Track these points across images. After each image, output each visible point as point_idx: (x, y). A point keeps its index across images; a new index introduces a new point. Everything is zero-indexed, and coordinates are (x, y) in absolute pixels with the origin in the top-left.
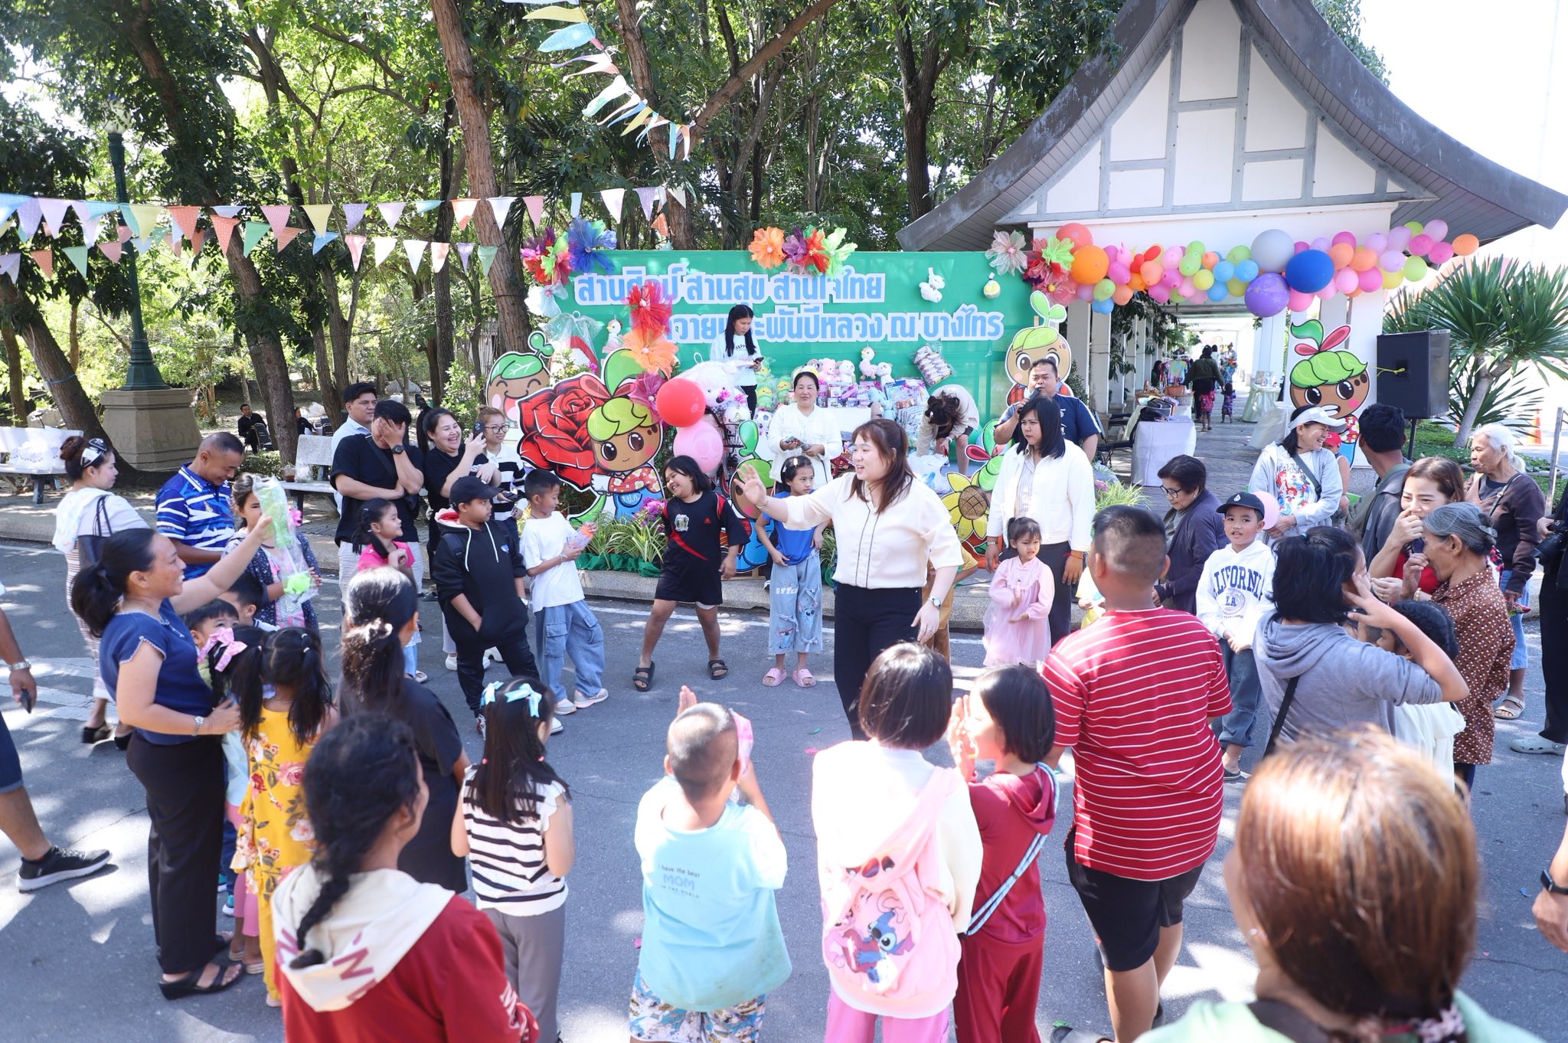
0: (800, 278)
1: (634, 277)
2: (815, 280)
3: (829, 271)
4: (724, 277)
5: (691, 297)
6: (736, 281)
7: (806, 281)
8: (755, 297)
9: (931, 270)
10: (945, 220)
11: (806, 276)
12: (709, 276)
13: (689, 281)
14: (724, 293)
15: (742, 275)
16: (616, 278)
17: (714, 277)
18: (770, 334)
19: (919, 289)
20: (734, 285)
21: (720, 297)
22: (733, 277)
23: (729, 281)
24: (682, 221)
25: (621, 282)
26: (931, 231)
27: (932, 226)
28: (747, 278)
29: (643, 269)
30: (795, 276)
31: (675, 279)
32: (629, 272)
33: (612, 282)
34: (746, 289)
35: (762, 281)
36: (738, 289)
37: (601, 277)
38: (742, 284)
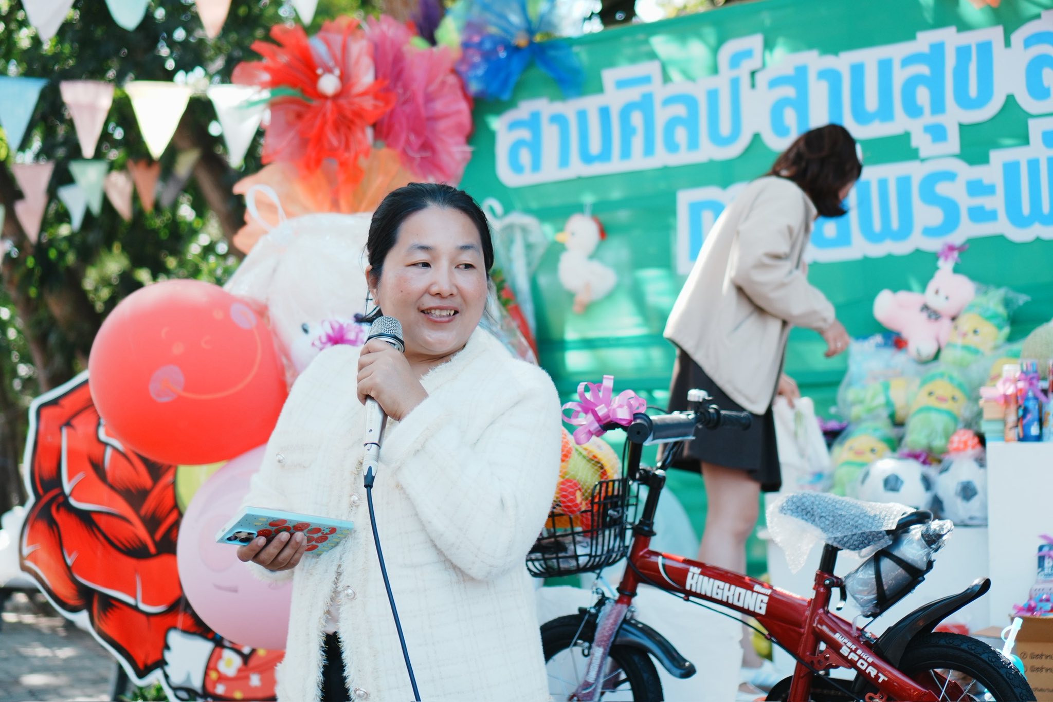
1: (634, 94)
4: (869, 57)
6: (907, 61)
8: (964, 101)
13: (774, 83)
14: (873, 103)
15: (925, 40)
16: (590, 103)
17: (844, 61)
18: (1017, 219)
20: (899, 76)
22: (897, 51)
23: (885, 67)
25: (605, 113)
28: (938, 49)
29: (651, 68)
31: (735, 84)
32: (622, 84)
33: (582, 116)
34: (935, 83)
35: (985, 49)
36: (910, 85)
37: (559, 107)
38: (923, 69)
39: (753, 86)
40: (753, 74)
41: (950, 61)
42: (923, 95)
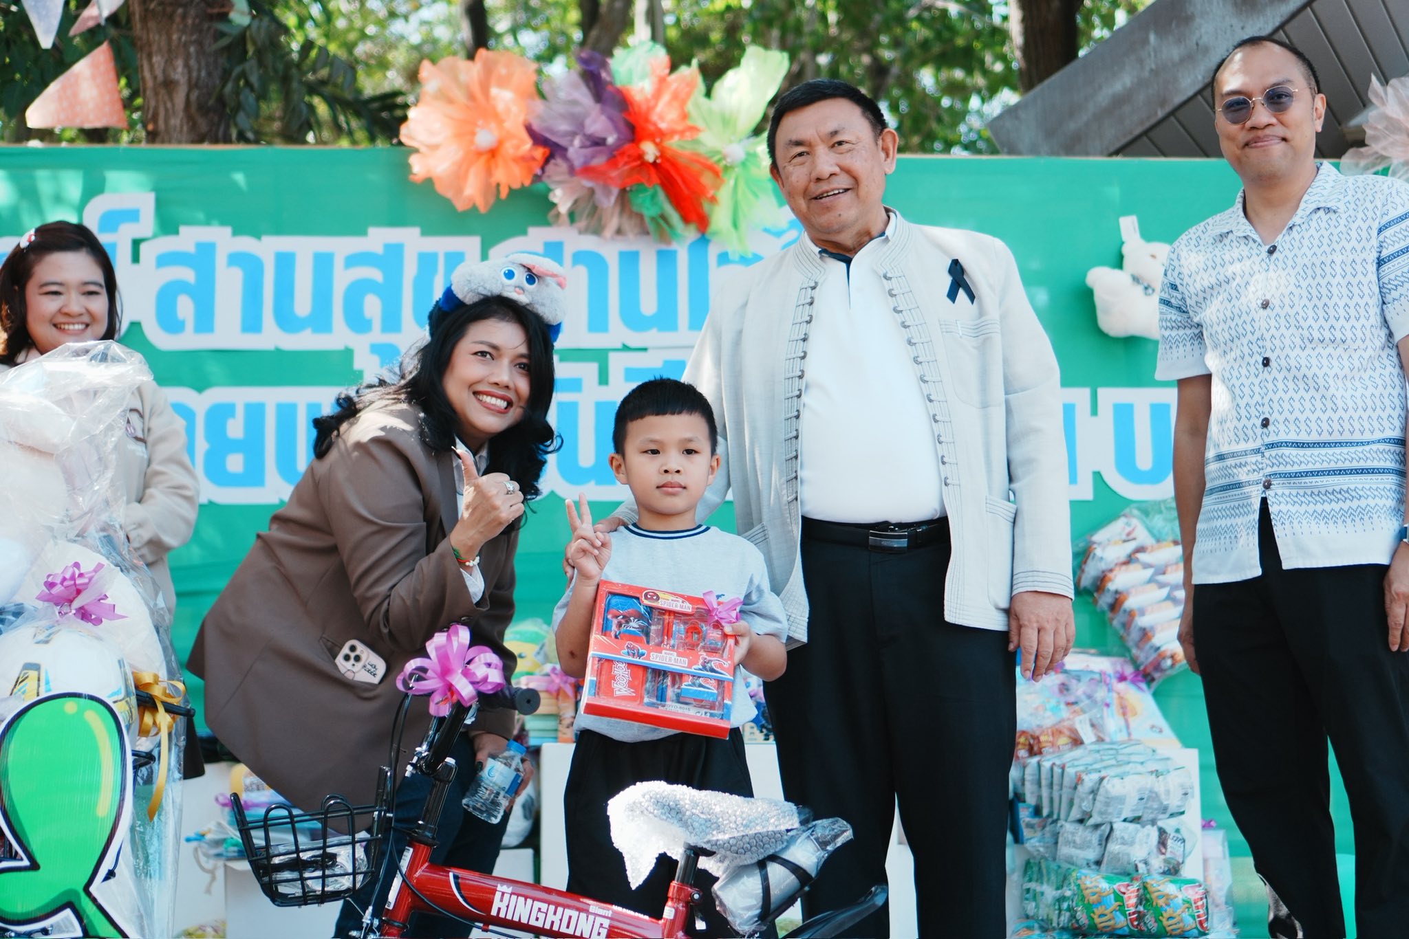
0: (609, 249)
2: (666, 260)
3: (720, 217)
4: (304, 248)
5: (171, 324)
6: (353, 261)
7: (630, 260)
9: (1129, 226)
10: (1173, 52)
11: (632, 243)
12: (246, 244)
13: (164, 260)
14: (303, 305)
15: (378, 238)
17: (267, 247)
19: (1086, 296)
20: (342, 279)
21: (286, 321)
22: (344, 247)
23: (323, 263)
24: (179, 73)
26: (1119, 101)
27: (1123, 81)
28: (395, 252)
30: (589, 243)
34: (389, 294)
36: (356, 292)
38: (376, 275)
39: (136, 258)
40: (136, 244)
41: (410, 270)
42: (372, 306)
